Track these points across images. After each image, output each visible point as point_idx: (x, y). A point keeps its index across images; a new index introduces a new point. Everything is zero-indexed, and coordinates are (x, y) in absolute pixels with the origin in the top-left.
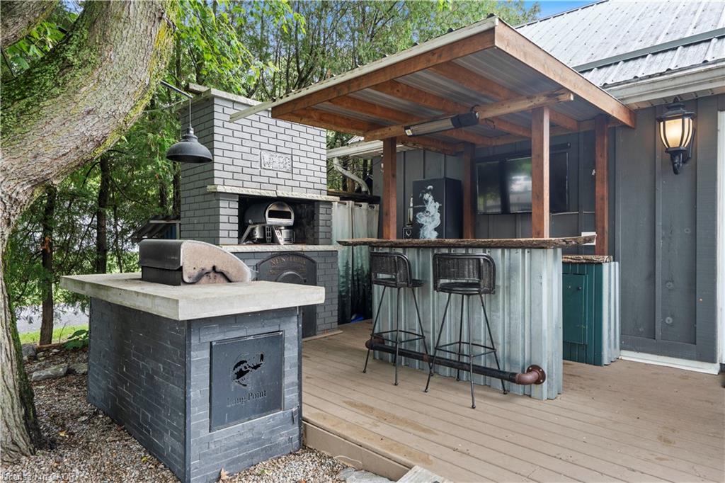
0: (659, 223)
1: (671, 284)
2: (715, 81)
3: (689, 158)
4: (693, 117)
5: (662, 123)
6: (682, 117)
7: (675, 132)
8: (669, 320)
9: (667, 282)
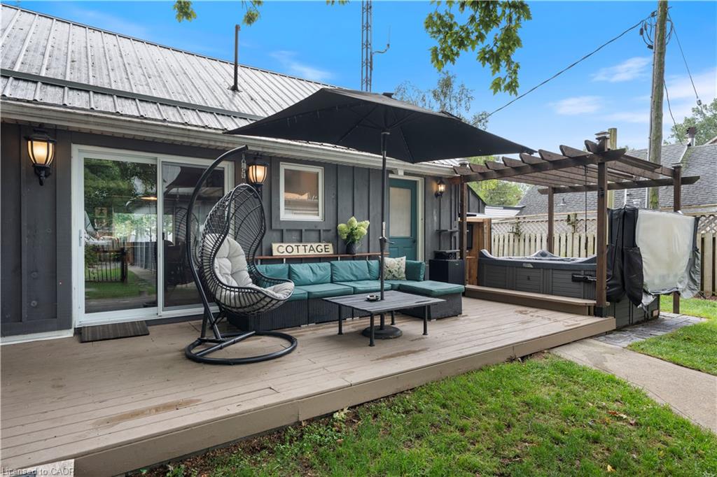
0: (24, 224)
1: (35, 273)
2: (72, 122)
3: (50, 174)
4: (55, 144)
5: (29, 142)
6: (48, 141)
7: (40, 151)
8: (34, 303)
9: (32, 272)
